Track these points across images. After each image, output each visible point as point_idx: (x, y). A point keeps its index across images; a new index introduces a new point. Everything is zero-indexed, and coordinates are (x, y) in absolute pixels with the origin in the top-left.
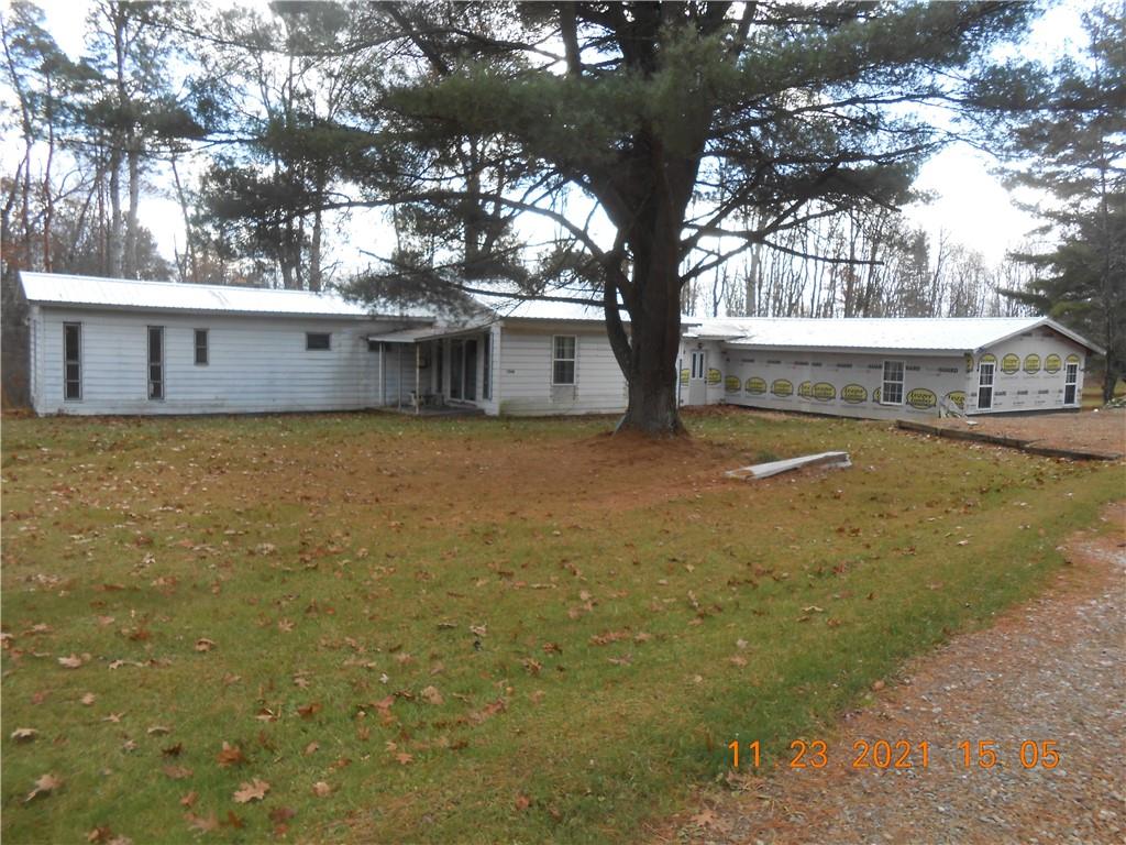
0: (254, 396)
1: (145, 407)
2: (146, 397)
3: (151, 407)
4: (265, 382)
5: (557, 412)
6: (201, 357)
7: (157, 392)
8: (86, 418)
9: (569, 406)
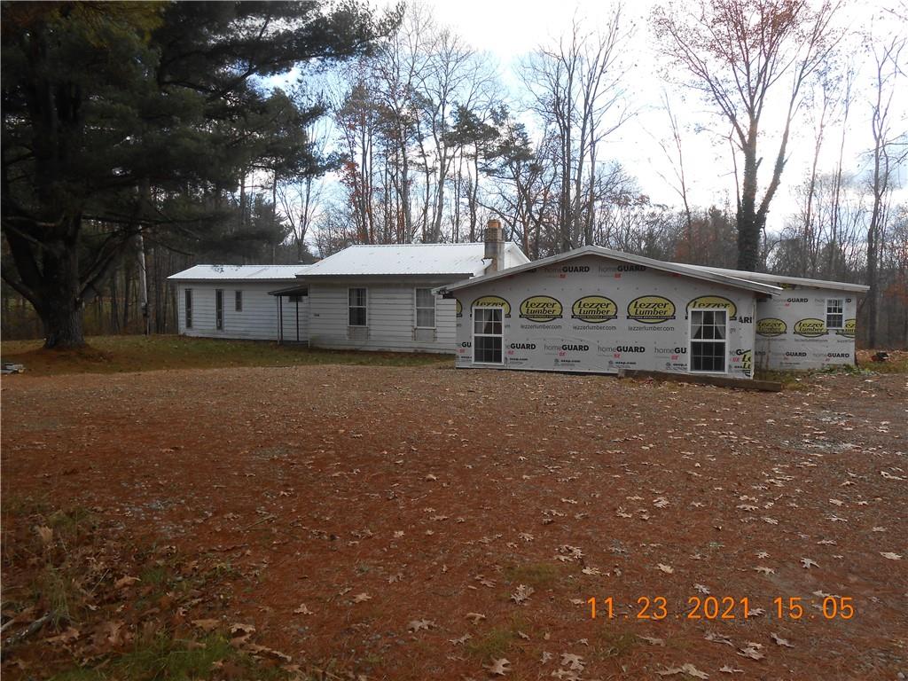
0: (263, 330)
1: (214, 334)
2: (215, 327)
3: (217, 334)
4: (268, 322)
5: (353, 348)
6: (239, 307)
7: (220, 327)
8: (193, 338)
9: (363, 343)
